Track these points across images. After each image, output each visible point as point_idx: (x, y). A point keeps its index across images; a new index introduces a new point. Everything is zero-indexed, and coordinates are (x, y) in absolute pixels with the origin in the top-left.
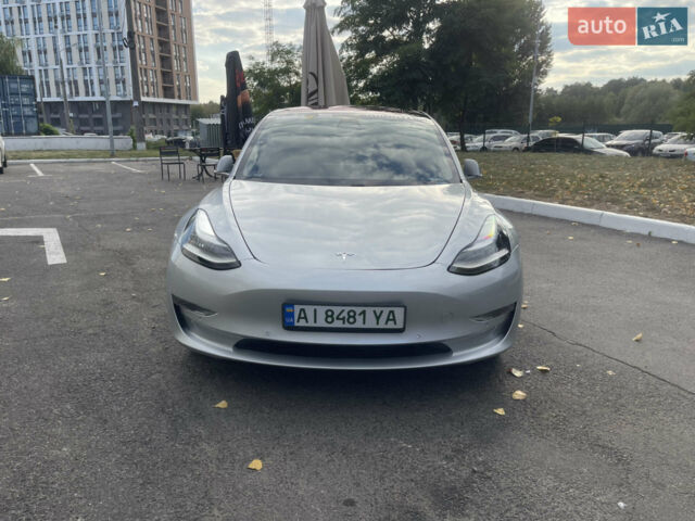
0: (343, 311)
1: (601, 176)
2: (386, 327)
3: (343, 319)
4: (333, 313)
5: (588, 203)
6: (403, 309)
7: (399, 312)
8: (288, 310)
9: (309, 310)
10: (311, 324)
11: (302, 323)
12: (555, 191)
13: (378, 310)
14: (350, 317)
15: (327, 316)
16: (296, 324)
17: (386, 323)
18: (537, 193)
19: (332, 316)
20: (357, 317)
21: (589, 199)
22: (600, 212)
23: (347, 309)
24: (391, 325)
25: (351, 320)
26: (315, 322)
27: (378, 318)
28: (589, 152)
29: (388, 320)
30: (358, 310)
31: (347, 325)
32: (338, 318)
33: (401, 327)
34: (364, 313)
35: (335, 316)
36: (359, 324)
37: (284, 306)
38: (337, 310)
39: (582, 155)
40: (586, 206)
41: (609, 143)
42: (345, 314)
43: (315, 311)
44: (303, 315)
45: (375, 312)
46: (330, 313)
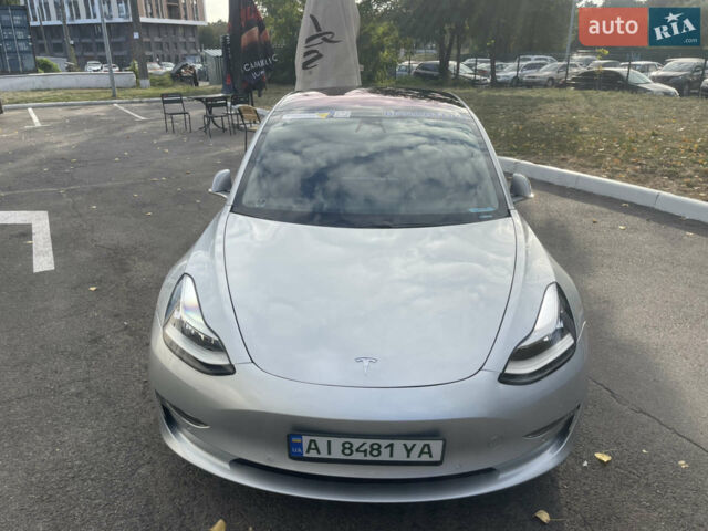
0: (364, 444)
1: (654, 134)
2: (420, 459)
3: (365, 451)
4: (351, 445)
5: (642, 176)
6: (441, 443)
7: (436, 446)
8: (295, 440)
9: (322, 442)
10: (324, 454)
11: (313, 454)
12: (602, 157)
13: (409, 443)
14: (373, 450)
15: (345, 448)
16: (305, 455)
17: (420, 456)
18: (582, 160)
19: (350, 448)
20: (382, 450)
21: (643, 172)
22: (657, 192)
23: (370, 442)
24: (425, 458)
25: (375, 453)
26: (329, 453)
27: (409, 452)
28: (635, 89)
29: (422, 452)
30: (384, 443)
31: (369, 458)
32: (357, 450)
33: (439, 459)
34: (391, 446)
35: (354, 449)
36: (385, 456)
37: (289, 437)
38: (356, 442)
39: (627, 95)
40: (639, 182)
41: (654, 74)
42: (367, 447)
43: (329, 443)
44: (313, 446)
45: (405, 445)
46: (347, 446)
